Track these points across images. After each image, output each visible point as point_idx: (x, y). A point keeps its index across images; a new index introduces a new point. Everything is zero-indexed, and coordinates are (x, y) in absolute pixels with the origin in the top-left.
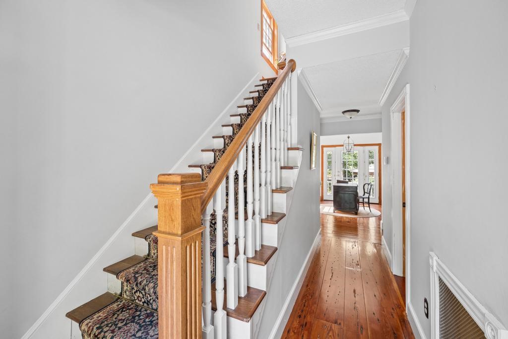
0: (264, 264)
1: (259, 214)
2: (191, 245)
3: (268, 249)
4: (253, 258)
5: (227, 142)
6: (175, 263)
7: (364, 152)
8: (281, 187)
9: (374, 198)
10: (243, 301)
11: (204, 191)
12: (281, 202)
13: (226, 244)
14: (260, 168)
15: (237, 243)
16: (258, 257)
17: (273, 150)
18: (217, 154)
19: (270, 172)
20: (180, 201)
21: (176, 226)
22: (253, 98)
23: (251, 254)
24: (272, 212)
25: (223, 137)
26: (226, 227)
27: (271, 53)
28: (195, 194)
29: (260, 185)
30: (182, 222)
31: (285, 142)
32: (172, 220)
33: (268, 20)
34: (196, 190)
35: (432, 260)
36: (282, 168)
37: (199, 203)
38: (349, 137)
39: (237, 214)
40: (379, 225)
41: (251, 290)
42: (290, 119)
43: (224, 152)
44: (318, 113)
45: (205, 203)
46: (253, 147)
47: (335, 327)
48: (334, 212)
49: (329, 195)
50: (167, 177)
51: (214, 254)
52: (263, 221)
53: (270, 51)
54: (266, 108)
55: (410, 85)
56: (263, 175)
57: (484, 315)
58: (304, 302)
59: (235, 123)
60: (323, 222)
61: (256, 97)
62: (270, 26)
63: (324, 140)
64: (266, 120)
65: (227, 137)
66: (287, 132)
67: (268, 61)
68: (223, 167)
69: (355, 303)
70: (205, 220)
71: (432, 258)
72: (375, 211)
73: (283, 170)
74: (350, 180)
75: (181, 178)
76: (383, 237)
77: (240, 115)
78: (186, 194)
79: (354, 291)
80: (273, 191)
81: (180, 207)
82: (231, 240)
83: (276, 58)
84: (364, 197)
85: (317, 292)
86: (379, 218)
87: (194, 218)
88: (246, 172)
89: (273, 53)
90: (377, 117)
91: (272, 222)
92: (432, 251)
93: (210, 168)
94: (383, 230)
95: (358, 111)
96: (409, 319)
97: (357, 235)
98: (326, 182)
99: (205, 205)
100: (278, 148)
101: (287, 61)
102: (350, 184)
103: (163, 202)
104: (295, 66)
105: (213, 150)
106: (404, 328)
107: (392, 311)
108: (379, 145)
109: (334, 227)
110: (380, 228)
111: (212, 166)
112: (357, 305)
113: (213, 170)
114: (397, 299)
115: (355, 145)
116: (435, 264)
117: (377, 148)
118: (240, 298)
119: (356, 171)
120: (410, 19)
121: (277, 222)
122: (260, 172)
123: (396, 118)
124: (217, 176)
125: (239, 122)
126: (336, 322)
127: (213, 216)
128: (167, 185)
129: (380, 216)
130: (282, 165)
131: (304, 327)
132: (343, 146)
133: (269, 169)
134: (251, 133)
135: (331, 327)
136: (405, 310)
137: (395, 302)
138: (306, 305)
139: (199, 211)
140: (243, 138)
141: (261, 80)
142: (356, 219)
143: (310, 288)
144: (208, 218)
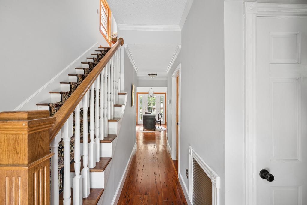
0: (103, 171)
1: (99, 137)
2: (39, 171)
3: (105, 160)
4: (94, 168)
5: (73, 87)
6: (20, 191)
7: (158, 97)
8: (114, 118)
9: (163, 121)
10: (86, 201)
11: (52, 125)
12: (114, 128)
13: (72, 162)
14: (99, 106)
15: (82, 160)
16: (98, 167)
17: (109, 94)
18: (64, 95)
19: (107, 108)
20: (27, 136)
21: (21, 157)
22: (93, 58)
23: (92, 166)
24: (108, 135)
25: (69, 83)
26: (72, 149)
27: (107, 32)
28: (44, 128)
29: (100, 117)
30: (29, 153)
31: (117, 89)
32: (18, 153)
33: (105, 10)
34: (45, 125)
35: (190, 150)
36: (114, 106)
37: (48, 135)
38: (151, 89)
39: (82, 138)
40: (165, 135)
41: (93, 191)
42: (120, 75)
43: (70, 94)
44: (136, 73)
45: (53, 134)
46: (95, 91)
47: (146, 197)
48: (143, 130)
49: (141, 121)
50: (11, 114)
51: (61, 172)
52: (102, 142)
53: (105, 30)
54: (104, 65)
55: (181, 64)
56: (102, 110)
57: (211, 172)
58: (127, 187)
59: (79, 74)
60: (137, 137)
61: (96, 58)
62: (106, 14)
63: (139, 89)
64: (105, 74)
65: (73, 83)
66: (118, 83)
67: (104, 36)
68: (70, 105)
69: (155, 180)
70: (53, 148)
71: (190, 149)
72: (163, 128)
73: (115, 107)
74: (151, 112)
75: (28, 116)
76: (167, 141)
77: (83, 69)
78: (34, 129)
79: (155, 173)
80: (109, 121)
81: (27, 141)
82: (77, 159)
83: (110, 35)
84: (159, 121)
85: (135, 179)
86: (165, 131)
87: (42, 148)
88: (89, 109)
89: (107, 31)
90: (165, 79)
91: (108, 141)
92: (190, 146)
93: (58, 106)
94: (167, 138)
95: (156, 75)
96: (180, 181)
97: (155, 142)
98: (139, 114)
99: (54, 135)
100: (112, 93)
101: (118, 38)
102: (152, 114)
103: (6, 138)
104: (123, 42)
105: (60, 93)
106: (178, 186)
107: (173, 179)
108: (165, 93)
109: (144, 139)
110: (165, 137)
111: (60, 104)
112: (156, 181)
113: (61, 108)
114: (174, 172)
115: (154, 93)
116: (191, 151)
117: (164, 95)
118: (84, 199)
119: (154, 107)
120: (182, 31)
121: (111, 141)
122: (100, 108)
123: (174, 80)
124: (65, 112)
125: (83, 74)
126: (146, 194)
127: (61, 143)
128: (10, 121)
129: (166, 130)
130: (115, 104)
131: (128, 202)
132: (148, 93)
133: (106, 107)
134: (93, 82)
135: (143, 198)
136: (178, 177)
137: (174, 174)
138: (129, 189)
139: (47, 141)
140: (87, 84)
141: (99, 48)
142: (154, 133)
143: (131, 178)
144: (56, 145)
